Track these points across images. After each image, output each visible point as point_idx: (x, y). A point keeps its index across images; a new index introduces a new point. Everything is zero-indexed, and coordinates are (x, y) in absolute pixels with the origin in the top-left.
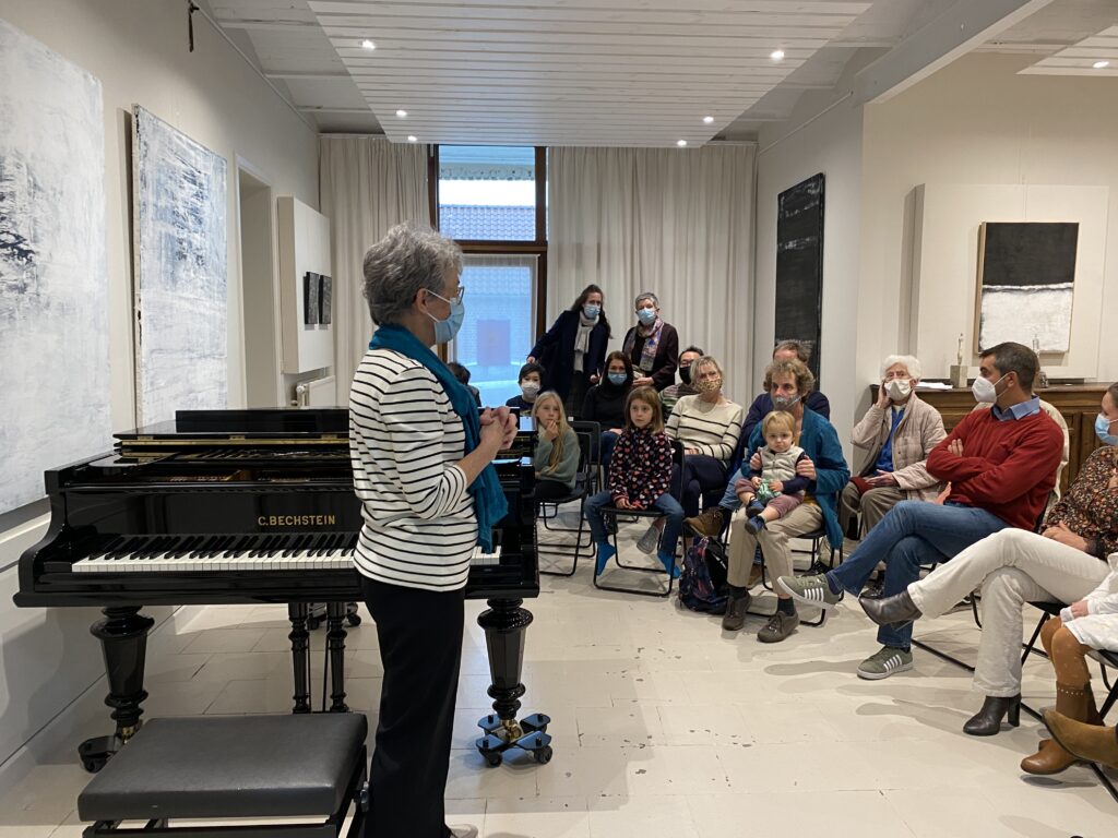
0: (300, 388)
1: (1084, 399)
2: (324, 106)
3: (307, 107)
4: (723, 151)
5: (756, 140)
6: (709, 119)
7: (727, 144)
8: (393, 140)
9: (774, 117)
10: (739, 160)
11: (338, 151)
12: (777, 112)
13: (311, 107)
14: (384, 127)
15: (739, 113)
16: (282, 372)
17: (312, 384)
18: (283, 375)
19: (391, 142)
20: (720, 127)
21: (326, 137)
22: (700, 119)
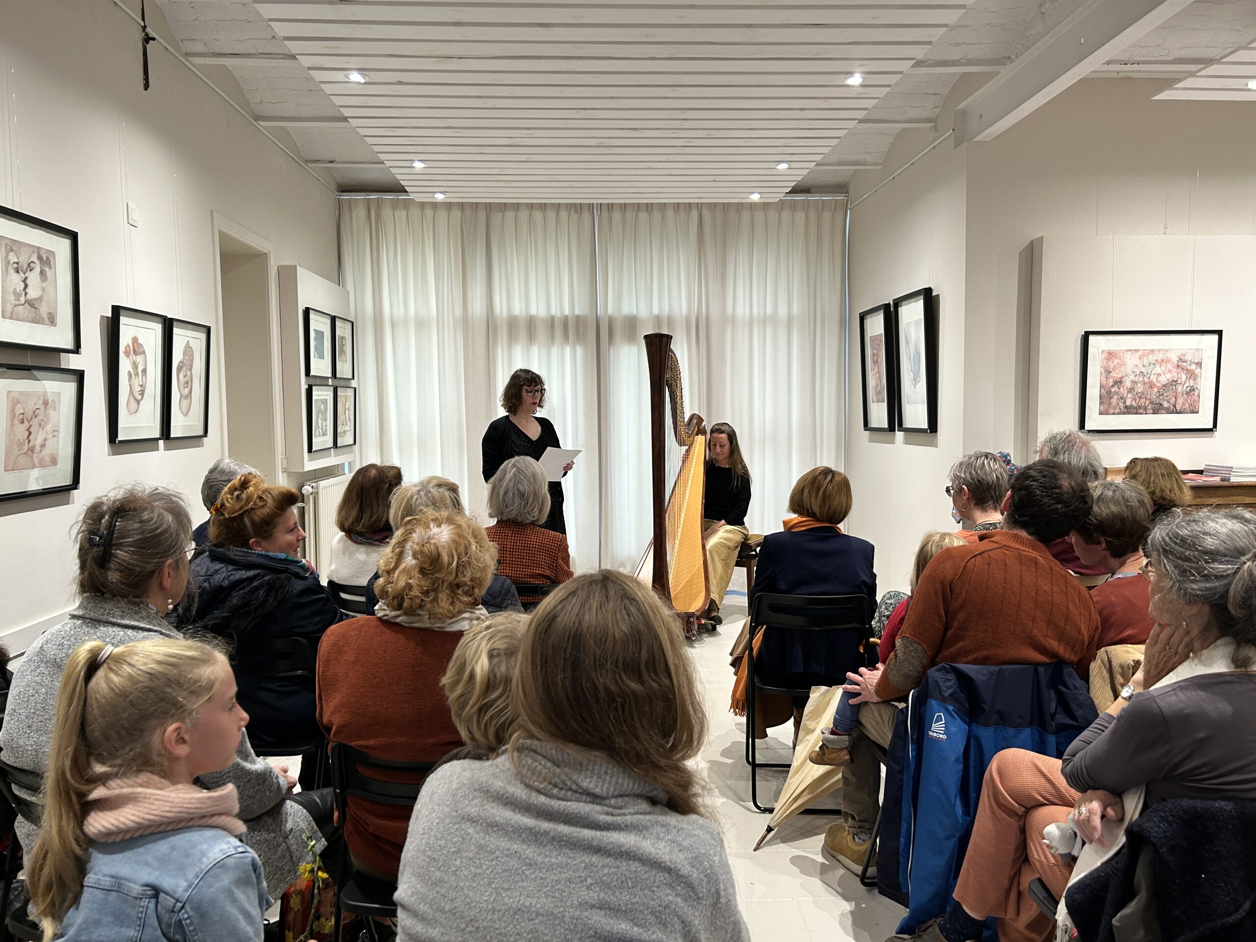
0: (308, 489)
1: (1238, 495)
2: (337, 159)
3: (317, 161)
4: (807, 205)
5: (847, 192)
6: (783, 166)
7: (812, 198)
8: (418, 198)
9: (865, 163)
10: (827, 215)
11: (360, 213)
12: (869, 158)
13: (323, 161)
14: (403, 183)
15: (818, 158)
16: (285, 471)
17: (323, 484)
18: (285, 474)
19: (417, 200)
20: (798, 176)
21: (346, 197)
22: (772, 165)
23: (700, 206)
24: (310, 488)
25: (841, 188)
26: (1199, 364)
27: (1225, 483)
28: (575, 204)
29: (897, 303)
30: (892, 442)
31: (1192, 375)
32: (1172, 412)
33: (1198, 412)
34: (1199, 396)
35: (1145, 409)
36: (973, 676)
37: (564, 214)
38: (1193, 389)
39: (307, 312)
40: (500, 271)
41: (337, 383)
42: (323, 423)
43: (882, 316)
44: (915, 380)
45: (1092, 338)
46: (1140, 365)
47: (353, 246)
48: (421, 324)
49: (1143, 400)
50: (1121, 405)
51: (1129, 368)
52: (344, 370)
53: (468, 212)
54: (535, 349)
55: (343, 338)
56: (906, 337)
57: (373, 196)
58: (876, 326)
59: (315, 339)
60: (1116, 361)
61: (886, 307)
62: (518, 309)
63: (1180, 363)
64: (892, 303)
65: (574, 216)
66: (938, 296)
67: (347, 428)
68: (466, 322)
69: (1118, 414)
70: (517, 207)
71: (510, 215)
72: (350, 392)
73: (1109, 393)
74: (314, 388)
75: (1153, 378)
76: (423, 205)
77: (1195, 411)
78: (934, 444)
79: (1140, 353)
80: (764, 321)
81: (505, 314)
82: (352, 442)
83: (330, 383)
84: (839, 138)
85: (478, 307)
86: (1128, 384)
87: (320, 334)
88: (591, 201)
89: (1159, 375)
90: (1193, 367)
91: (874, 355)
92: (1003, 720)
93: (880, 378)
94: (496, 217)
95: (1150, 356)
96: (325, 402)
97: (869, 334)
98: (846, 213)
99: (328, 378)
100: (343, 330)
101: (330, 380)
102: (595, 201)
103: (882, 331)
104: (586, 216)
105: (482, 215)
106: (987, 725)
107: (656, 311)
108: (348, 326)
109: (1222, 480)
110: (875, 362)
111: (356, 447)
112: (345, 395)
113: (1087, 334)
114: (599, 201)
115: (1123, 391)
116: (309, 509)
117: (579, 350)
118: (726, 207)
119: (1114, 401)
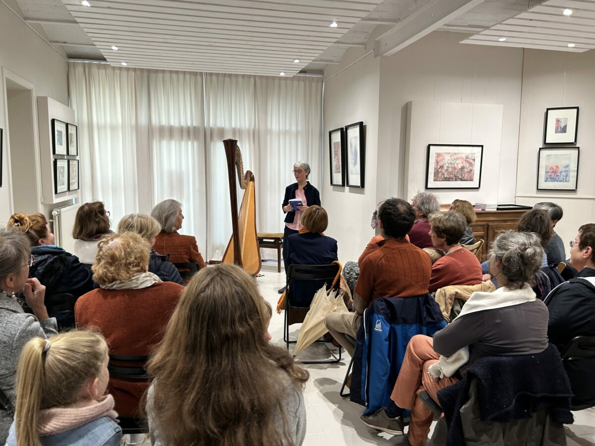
0: (55, 213)
1: (489, 216)
2: (68, 42)
3: (57, 42)
4: (305, 79)
5: (323, 74)
6: (297, 61)
7: (308, 75)
8: (113, 64)
9: (332, 61)
10: (314, 84)
11: (80, 70)
12: (334, 59)
13: (60, 42)
14: (105, 57)
15: (313, 58)
16: (42, 203)
17: (63, 210)
18: (43, 205)
19: (112, 65)
20: (303, 66)
21: (72, 61)
22: (292, 60)
23: (255, 77)
24: (56, 212)
25: (320, 72)
26: (474, 160)
27: (483, 212)
28: (193, 72)
29: (347, 128)
30: (343, 191)
31: (471, 164)
32: (463, 180)
33: (473, 180)
34: (473, 173)
35: (452, 179)
36: (393, 303)
37: (188, 76)
38: (471, 171)
39: (53, 121)
40: (155, 103)
41: (69, 158)
42: (63, 178)
43: (340, 133)
44: (355, 164)
45: (431, 147)
46: (451, 160)
47: (76, 87)
48: (113, 128)
49: (451, 175)
50: (443, 177)
51: (446, 161)
52: (73, 151)
53: (138, 73)
54: (173, 143)
55: (71, 134)
56: (351, 144)
57: (87, 61)
58: (337, 138)
59: (58, 135)
60: (441, 158)
61: (342, 129)
62: (164, 122)
63: (467, 159)
64: (344, 127)
65: (193, 77)
66: (366, 125)
67: (74, 181)
68: (137, 128)
69: (441, 181)
70: (163, 71)
71: (160, 75)
72: (76, 163)
73: (438, 171)
74: (58, 161)
75: (456, 165)
76: (114, 68)
77: (472, 180)
78: (363, 193)
79: (451, 154)
80: (286, 133)
81: (157, 124)
82: (77, 188)
83: (66, 158)
84: (324, 50)
85: (143, 120)
86: (445, 168)
87: (60, 133)
88: (201, 71)
89: (458, 164)
90: (471, 161)
91: (335, 151)
92: (405, 321)
93: (338, 162)
94: (153, 76)
95: (455, 156)
96: (63, 167)
97: (333, 141)
98: (323, 83)
99: (64, 155)
100: (72, 130)
101: (65, 156)
102: (203, 71)
103: (340, 140)
104: (199, 78)
105: (145, 74)
106: (398, 324)
107: (233, 126)
108: (74, 128)
109: (483, 210)
110: (336, 154)
111: (79, 190)
112: (74, 164)
113: (429, 146)
114: (205, 71)
115: (444, 171)
116: (56, 223)
117: (196, 143)
118: (267, 78)
119: (440, 175)
